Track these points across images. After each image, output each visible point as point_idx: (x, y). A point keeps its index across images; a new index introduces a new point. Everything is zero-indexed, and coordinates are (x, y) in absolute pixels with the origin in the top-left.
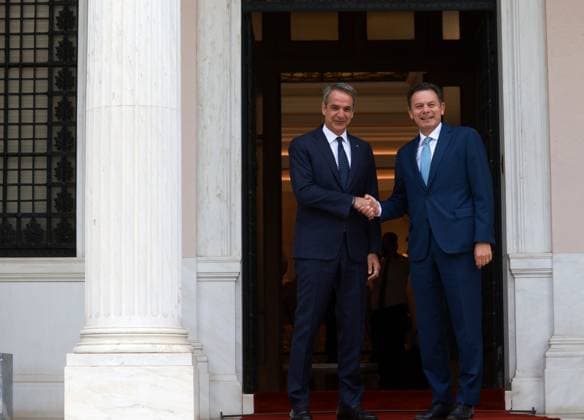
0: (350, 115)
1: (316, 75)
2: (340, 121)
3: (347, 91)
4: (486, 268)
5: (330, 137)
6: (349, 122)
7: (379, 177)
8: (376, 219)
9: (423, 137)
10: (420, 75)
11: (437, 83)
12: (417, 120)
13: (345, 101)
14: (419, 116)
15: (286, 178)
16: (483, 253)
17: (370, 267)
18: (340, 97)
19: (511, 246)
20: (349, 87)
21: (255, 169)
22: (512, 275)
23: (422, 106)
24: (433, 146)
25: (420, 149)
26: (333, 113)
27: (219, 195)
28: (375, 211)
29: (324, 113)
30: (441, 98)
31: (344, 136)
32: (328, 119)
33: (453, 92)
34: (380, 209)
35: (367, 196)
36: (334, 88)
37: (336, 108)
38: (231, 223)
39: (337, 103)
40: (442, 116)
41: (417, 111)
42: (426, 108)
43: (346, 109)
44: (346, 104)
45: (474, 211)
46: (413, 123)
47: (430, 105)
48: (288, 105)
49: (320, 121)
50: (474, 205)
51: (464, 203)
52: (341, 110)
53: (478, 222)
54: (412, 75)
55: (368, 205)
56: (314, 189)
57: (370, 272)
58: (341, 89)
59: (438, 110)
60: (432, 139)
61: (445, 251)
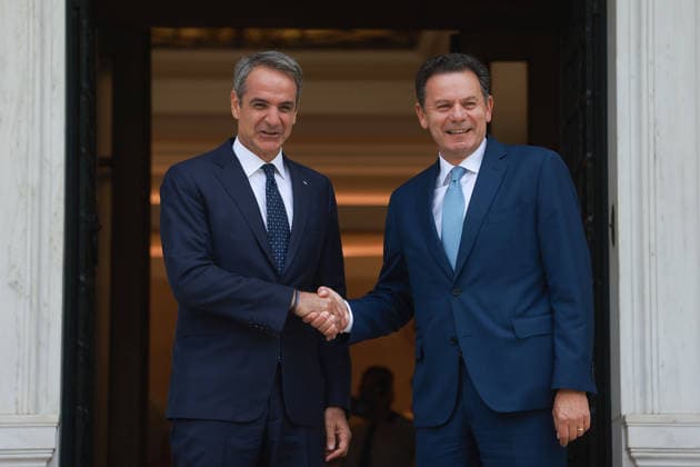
0: (290, 118)
1: (226, 33)
2: (271, 132)
3: (284, 70)
4: (577, 443)
5: (250, 163)
6: (287, 133)
7: (347, 251)
8: (343, 338)
9: (446, 167)
10: (446, 36)
11: (480, 53)
12: (436, 133)
13: (280, 90)
14: (443, 124)
15: (156, 251)
16: (572, 411)
17: (331, 434)
18: (270, 82)
19: (629, 400)
20: (288, 61)
21: (94, 230)
22: (633, 460)
23: (448, 105)
24: (468, 186)
25: (441, 192)
26: (257, 114)
27: (14, 285)
28: (340, 322)
29: (235, 113)
30: (488, 88)
31: (278, 162)
32: (245, 127)
33: (513, 74)
34: (350, 317)
35: (323, 290)
36: (259, 61)
37: (262, 104)
38: (39, 343)
39: (265, 95)
40: (488, 125)
41: (438, 116)
42: (458, 112)
43: (283, 107)
44: (282, 97)
45: (553, 322)
46: (426, 137)
47: (467, 104)
48: (167, 96)
49: (227, 130)
50: (552, 312)
51: (533, 305)
52: (274, 111)
53: (559, 345)
54: (428, 36)
55: (326, 309)
56: (213, 275)
57: (331, 447)
58: (272, 65)
59: (481, 113)
60: (465, 171)
61: (493, 407)
